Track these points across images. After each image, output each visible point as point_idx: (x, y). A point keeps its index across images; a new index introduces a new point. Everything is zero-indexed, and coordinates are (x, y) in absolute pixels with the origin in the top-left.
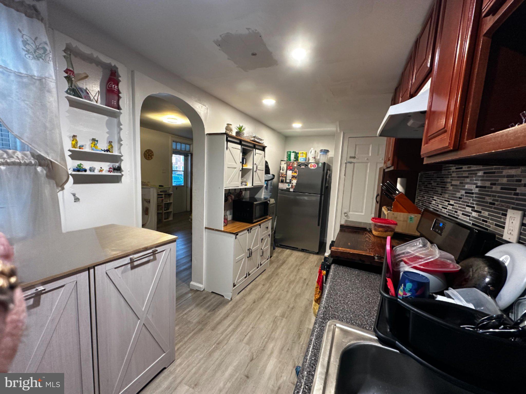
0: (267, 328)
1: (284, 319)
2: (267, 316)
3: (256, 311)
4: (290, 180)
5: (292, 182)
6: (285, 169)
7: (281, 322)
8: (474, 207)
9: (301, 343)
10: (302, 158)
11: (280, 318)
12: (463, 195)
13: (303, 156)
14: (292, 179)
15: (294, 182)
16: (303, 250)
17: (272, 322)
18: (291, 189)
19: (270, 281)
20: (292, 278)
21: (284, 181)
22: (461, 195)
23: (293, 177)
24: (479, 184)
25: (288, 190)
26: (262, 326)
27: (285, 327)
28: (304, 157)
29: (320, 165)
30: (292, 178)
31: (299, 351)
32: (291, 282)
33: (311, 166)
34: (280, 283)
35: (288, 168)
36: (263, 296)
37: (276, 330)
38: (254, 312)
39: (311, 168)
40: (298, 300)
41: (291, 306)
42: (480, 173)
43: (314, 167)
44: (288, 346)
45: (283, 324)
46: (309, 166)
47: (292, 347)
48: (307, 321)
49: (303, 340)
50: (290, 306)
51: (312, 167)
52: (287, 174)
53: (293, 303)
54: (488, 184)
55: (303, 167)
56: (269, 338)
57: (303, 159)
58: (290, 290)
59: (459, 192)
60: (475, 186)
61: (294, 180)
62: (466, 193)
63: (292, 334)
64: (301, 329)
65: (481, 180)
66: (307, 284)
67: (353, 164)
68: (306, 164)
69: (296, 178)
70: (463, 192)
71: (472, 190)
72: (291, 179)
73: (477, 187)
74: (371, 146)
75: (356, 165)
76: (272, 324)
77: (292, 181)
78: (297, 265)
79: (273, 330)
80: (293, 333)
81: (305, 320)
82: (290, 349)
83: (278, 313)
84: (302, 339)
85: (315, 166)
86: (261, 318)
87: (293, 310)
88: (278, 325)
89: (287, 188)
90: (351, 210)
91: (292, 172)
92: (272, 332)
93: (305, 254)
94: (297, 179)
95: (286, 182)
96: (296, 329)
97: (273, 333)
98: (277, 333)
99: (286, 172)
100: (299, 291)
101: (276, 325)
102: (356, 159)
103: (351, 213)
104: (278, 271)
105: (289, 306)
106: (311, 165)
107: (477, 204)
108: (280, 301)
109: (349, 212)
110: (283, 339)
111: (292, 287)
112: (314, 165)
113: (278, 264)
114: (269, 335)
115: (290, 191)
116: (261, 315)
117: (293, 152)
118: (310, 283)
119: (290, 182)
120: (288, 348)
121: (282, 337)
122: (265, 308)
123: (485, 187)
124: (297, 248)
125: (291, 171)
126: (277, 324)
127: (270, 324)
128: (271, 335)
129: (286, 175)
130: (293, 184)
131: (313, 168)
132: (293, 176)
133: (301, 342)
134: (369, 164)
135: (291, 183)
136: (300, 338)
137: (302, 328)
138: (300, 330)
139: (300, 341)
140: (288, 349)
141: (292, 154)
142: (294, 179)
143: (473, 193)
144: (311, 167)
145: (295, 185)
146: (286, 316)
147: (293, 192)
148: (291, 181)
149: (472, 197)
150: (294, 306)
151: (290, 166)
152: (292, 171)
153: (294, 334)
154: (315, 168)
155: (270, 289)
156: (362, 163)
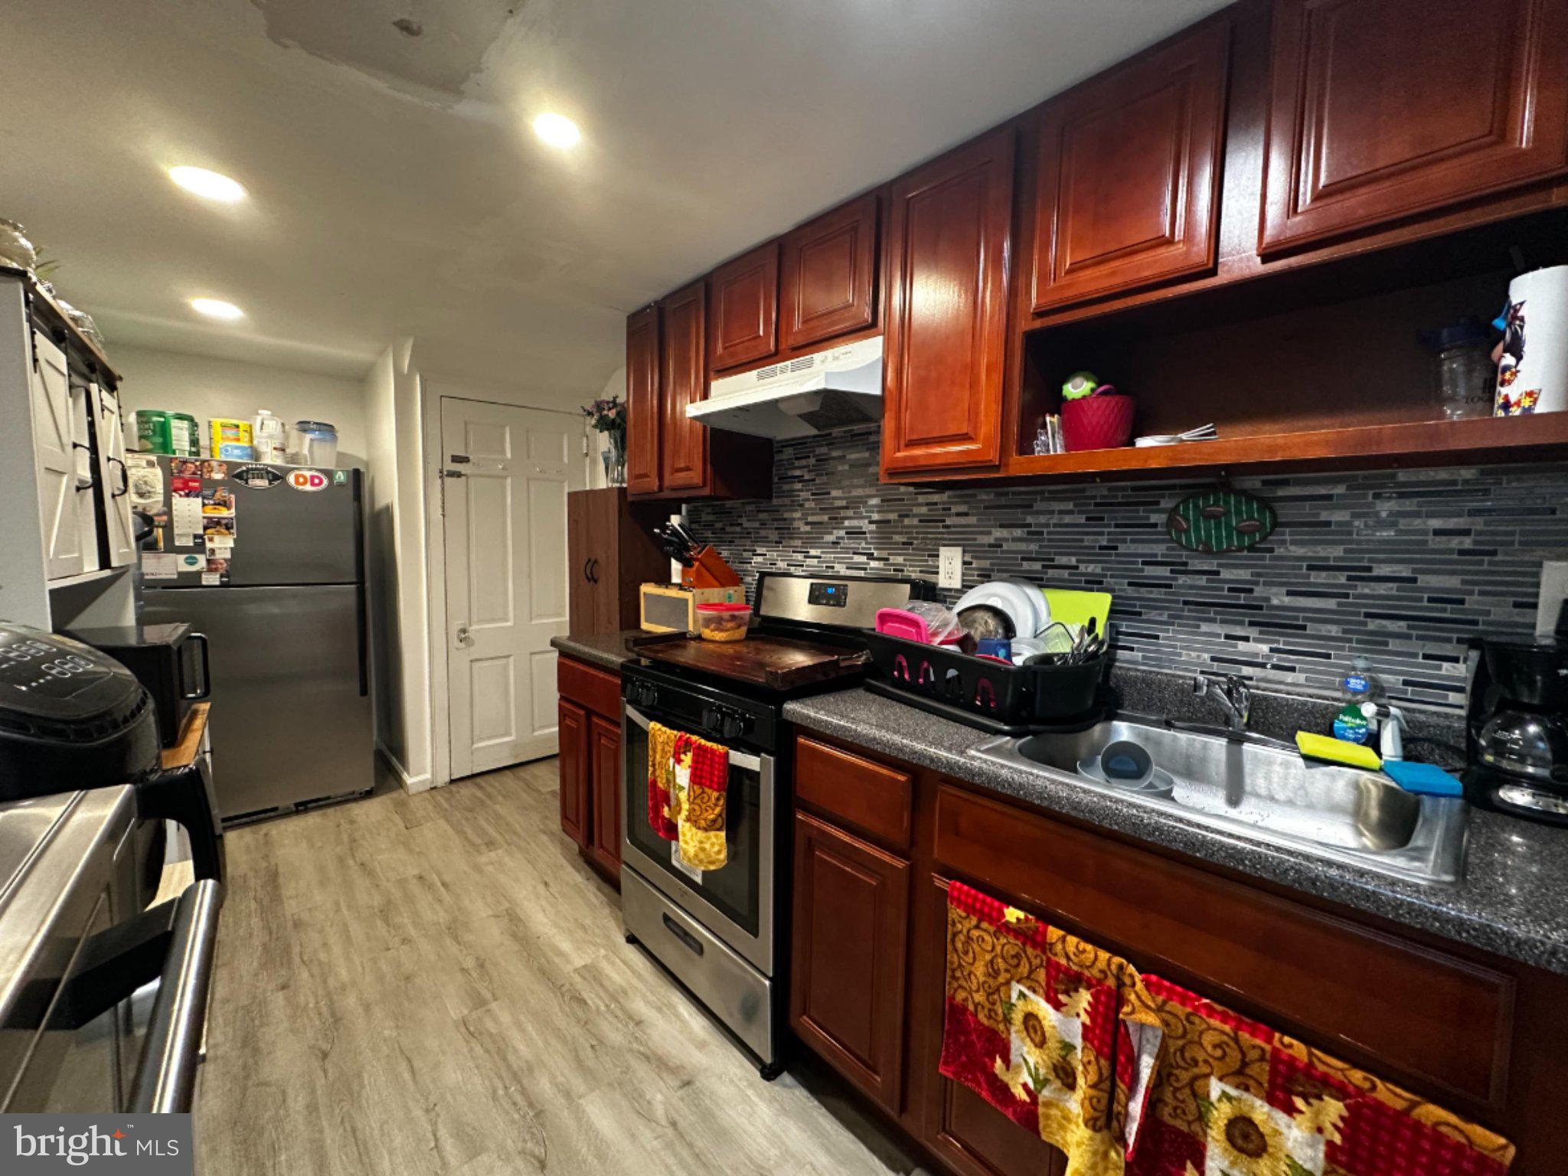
0: (477, 1067)
1: (494, 1006)
2: (432, 1043)
3: (368, 1068)
4: (196, 536)
5: (209, 545)
6: (159, 488)
7: (495, 1020)
8: (872, 554)
9: (603, 1008)
10: (237, 448)
11: (479, 1011)
12: (843, 538)
13: (238, 440)
14: (209, 531)
15: (223, 545)
16: (302, 808)
17: (468, 1042)
18: (204, 576)
19: (297, 959)
20: (366, 897)
21: (161, 544)
22: (838, 538)
23: (212, 524)
24: (876, 517)
25: (190, 580)
26: (452, 1076)
27: (522, 1018)
28: (245, 443)
29: (340, 477)
30: (205, 528)
31: (619, 1025)
32: (386, 912)
33: (301, 480)
34: (348, 940)
35: (178, 484)
36: (333, 1014)
37: (507, 1045)
38: (366, 1076)
39: (300, 487)
40: (469, 937)
41: (470, 963)
42: (874, 501)
43: (313, 484)
44: (584, 1043)
45: (505, 1018)
46: (291, 479)
47: (595, 1036)
48: (556, 960)
49: (597, 1000)
50: (465, 966)
51: (305, 483)
52: (174, 513)
53: (465, 952)
54: (893, 516)
55: (263, 483)
56: (516, 1077)
57: (237, 452)
58: (412, 932)
59: (831, 533)
60: (866, 521)
61: (216, 538)
62: (847, 533)
63: (556, 1014)
64: (563, 985)
65: (878, 512)
66: (444, 884)
67: (463, 478)
68: (273, 474)
69: (228, 527)
70: (842, 533)
71: (861, 528)
72: (201, 532)
73: (871, 522)
74: (508, 430)
75: (472, 481)
76: (474, 1044)
77: (211, 540)
78: (341, 860)
79: (498, 1054)
80: (557, 1009)
81: (548, 962)
82: (594, 1043)
83: (456, 1008)
84: (592, 999)
85: (316, 481)
86: (417, 1064)
87: (488, 964)
88: (493, 1031)
89: (180, 574)
90: (475, 618)
91: (204, 505)
92: (505, 1059)
93: (325, 814)
94: (234, 531)
95: (171, 548)
96: (552, 995)
97: (511, 1058)
98: (522, 1048)
99: (168, 502)
100: (442, 913)
101: (491, 1035)
102: (470, 464)
103: (474, 627)
104: (288, 914)
105: (463, 970)
106: (297, 477)
107: (875, 549)
108: (418, 981)
109: (470, 625)
110: (553, 1041)
111: (404, 919)
112: (312, 477)
113: (252, 894)
114: (505, 1075)
115: (204, 583)
116: (409, 1060)
117: (180, 417)
118: (447, 878)
119: (199, 546)
120: (587, 1045)
121: (546, 1042)
122: (394, 1034)
123: (889, 521)
124: (275, 809)
125: (199, 500)
126: (487, 1030)
127: (471, 1050)
128: (509, 1067)
129: (165, 518)
130: (217, 552)
131: (308, 488)
132: (210, 519)
133: (598, 1009)
134: (509, 480)
135: (203, 552)
136: (585, 1003)
137: (562, 982)
138: (564, 989)
139: (594, 1007)
140: (592, 1047)
141: (175, 423)
142: (219, 533)
143: (864, 533)
144: (297, 482)
145: (228, 555)
146: (488, 996)
147: (223, 585)
148: (203, 543)
149: (866, 539)
150: (478, 959)
151: (187, 475)
152: (204, 498)
153: (562, 1010)
154: (319, 488)
155: (331, 982)
156: (489, 476)
